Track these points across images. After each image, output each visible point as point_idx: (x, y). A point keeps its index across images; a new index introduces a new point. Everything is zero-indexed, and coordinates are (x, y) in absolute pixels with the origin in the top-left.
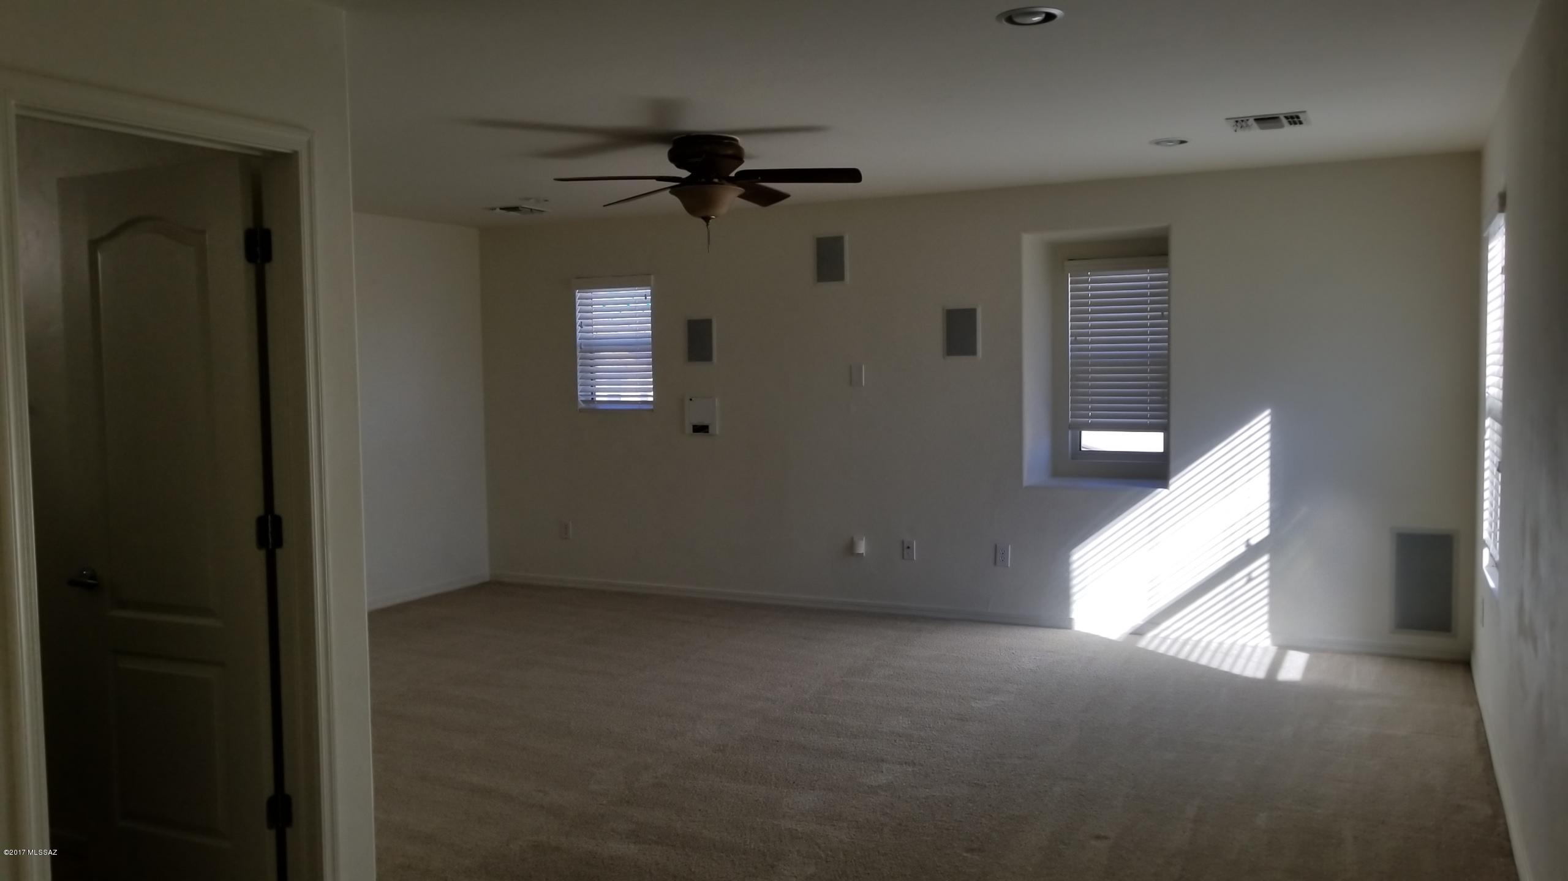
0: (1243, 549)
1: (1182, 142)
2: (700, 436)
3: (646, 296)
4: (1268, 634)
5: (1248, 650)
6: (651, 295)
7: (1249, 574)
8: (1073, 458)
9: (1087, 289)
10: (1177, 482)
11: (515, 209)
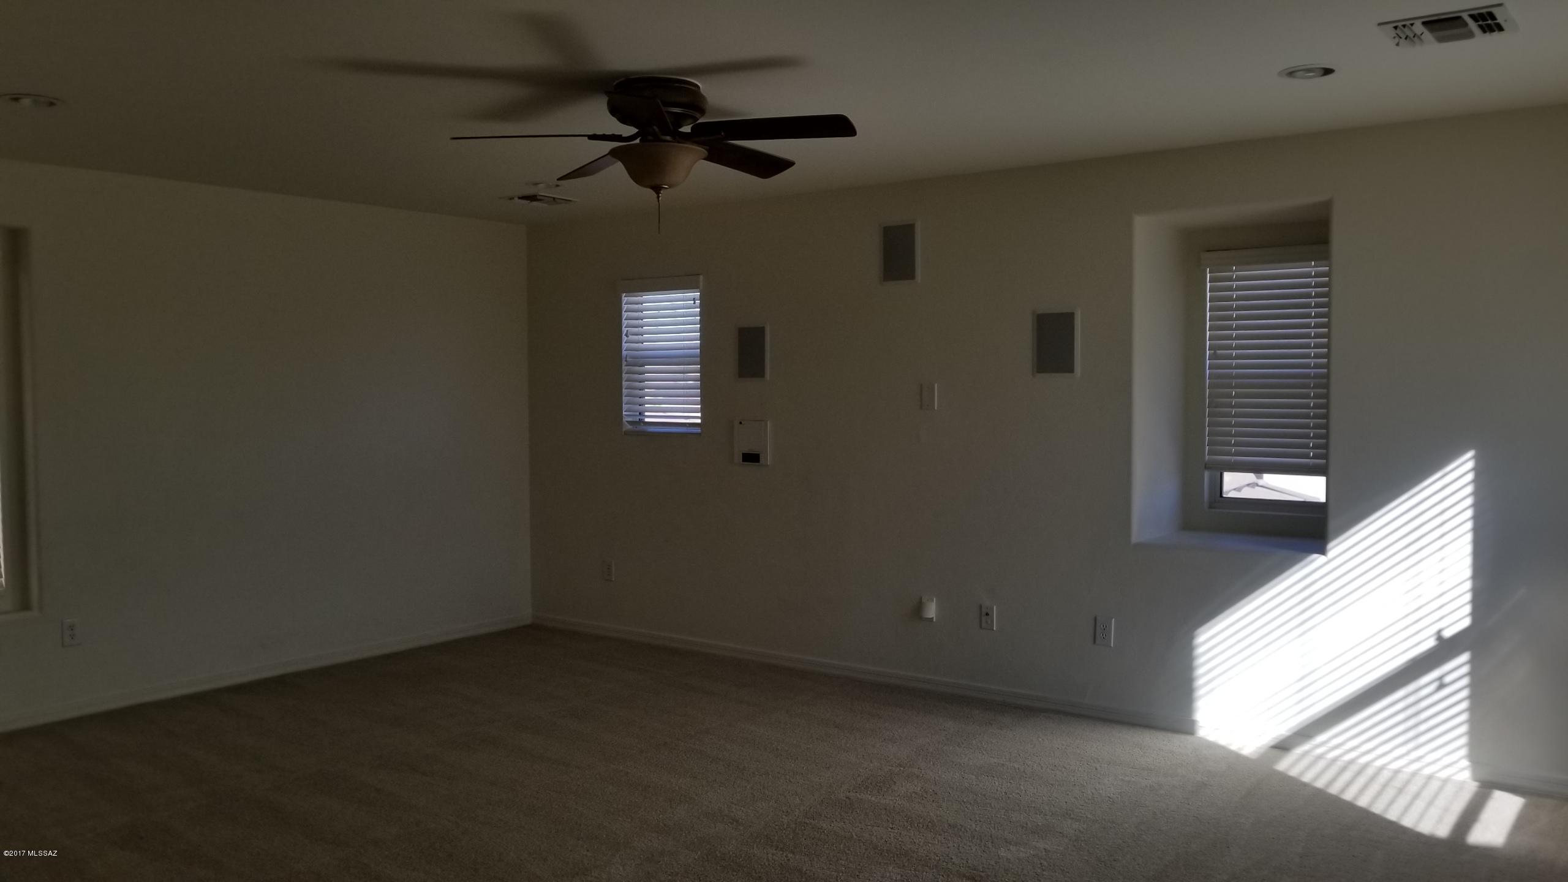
0: (1431, 643)
1: (1328, 71)
2: (751, 467)
3: (694, 300)
4: (1465, 763)
5: (1434, 785)
6: (700, 299)
7: (1441, 678)
8: (1210, 507)
9: (1230, 289)
10: (1338, 548)
11: (532, 198)
